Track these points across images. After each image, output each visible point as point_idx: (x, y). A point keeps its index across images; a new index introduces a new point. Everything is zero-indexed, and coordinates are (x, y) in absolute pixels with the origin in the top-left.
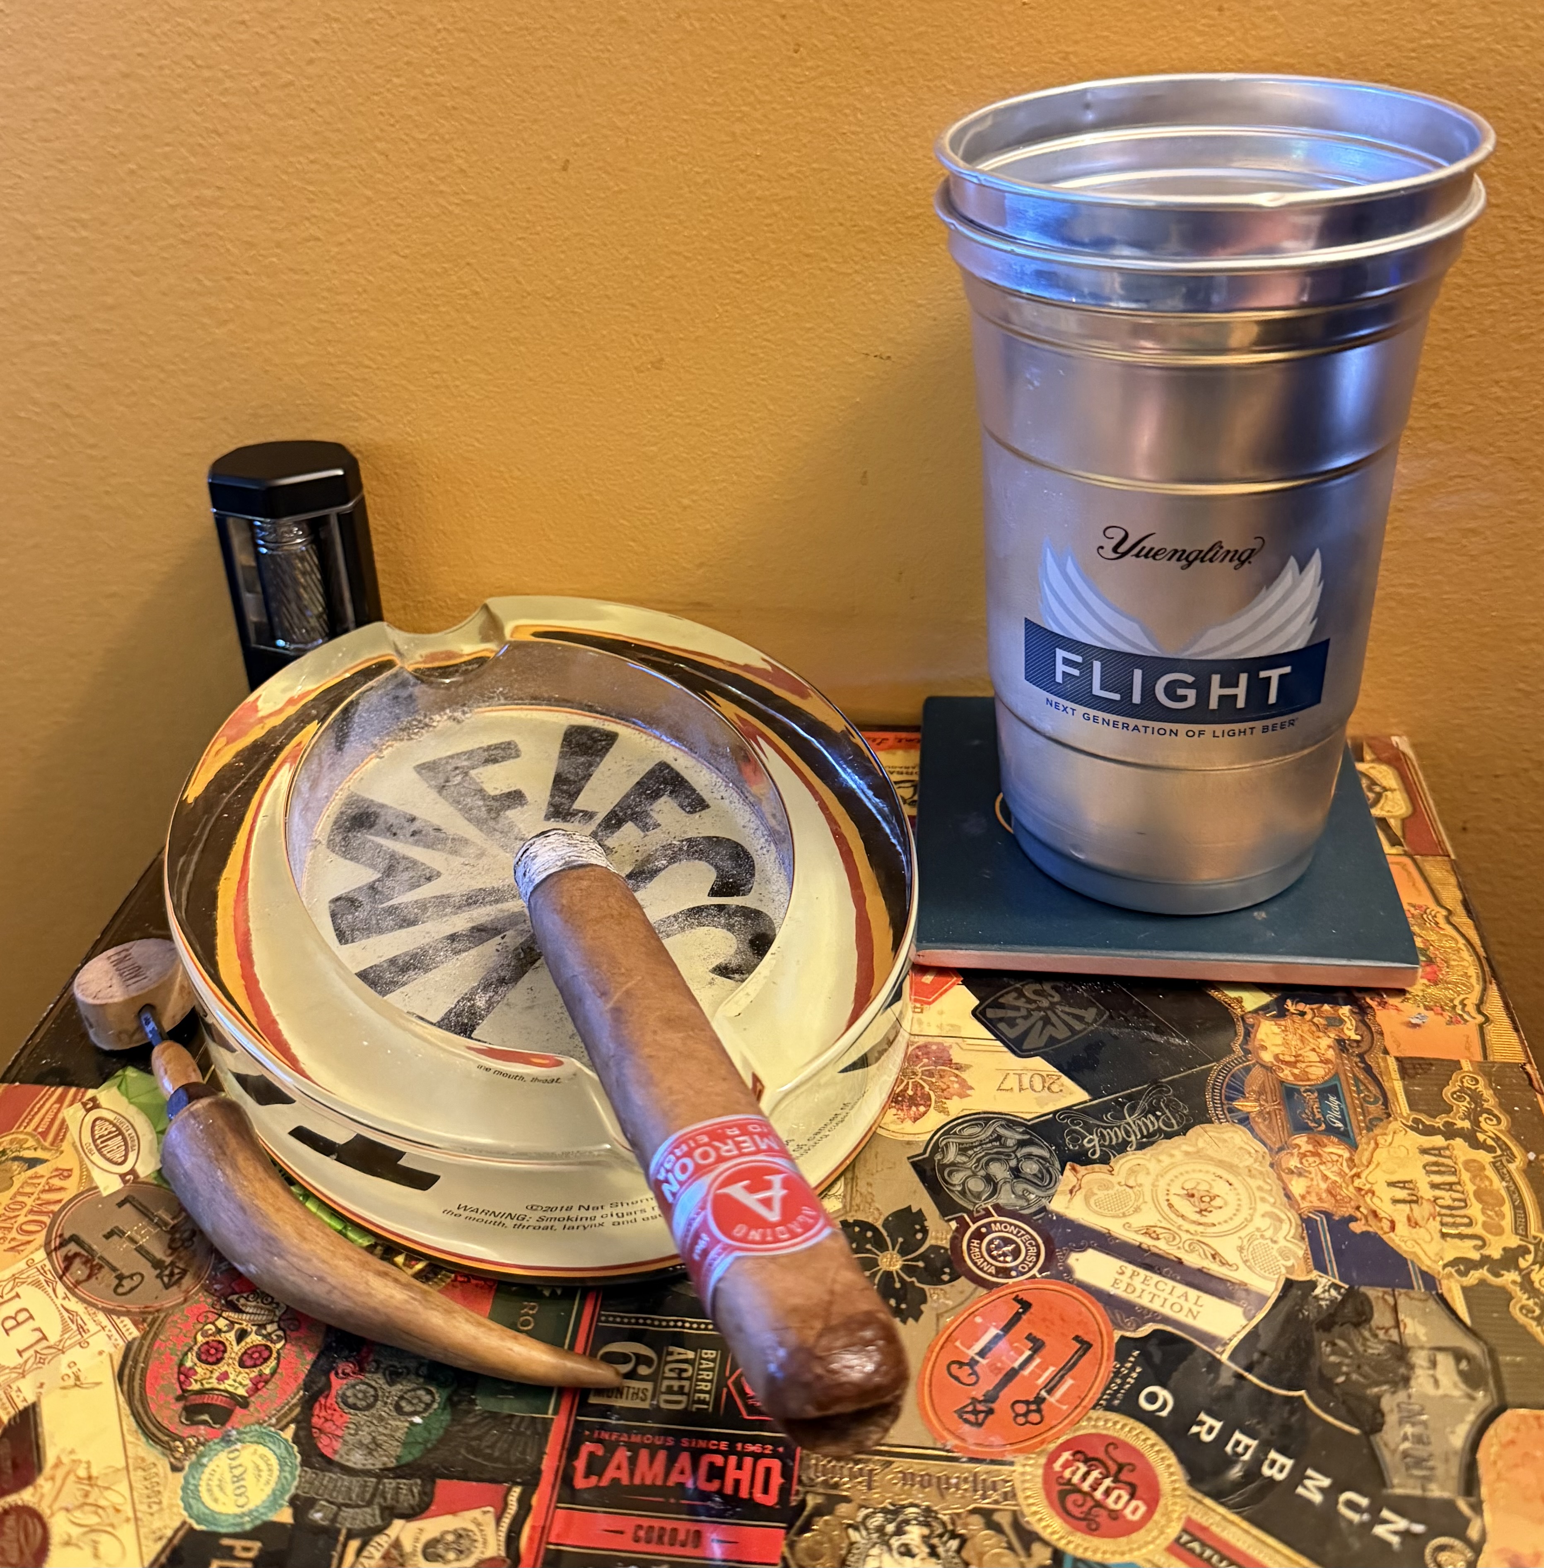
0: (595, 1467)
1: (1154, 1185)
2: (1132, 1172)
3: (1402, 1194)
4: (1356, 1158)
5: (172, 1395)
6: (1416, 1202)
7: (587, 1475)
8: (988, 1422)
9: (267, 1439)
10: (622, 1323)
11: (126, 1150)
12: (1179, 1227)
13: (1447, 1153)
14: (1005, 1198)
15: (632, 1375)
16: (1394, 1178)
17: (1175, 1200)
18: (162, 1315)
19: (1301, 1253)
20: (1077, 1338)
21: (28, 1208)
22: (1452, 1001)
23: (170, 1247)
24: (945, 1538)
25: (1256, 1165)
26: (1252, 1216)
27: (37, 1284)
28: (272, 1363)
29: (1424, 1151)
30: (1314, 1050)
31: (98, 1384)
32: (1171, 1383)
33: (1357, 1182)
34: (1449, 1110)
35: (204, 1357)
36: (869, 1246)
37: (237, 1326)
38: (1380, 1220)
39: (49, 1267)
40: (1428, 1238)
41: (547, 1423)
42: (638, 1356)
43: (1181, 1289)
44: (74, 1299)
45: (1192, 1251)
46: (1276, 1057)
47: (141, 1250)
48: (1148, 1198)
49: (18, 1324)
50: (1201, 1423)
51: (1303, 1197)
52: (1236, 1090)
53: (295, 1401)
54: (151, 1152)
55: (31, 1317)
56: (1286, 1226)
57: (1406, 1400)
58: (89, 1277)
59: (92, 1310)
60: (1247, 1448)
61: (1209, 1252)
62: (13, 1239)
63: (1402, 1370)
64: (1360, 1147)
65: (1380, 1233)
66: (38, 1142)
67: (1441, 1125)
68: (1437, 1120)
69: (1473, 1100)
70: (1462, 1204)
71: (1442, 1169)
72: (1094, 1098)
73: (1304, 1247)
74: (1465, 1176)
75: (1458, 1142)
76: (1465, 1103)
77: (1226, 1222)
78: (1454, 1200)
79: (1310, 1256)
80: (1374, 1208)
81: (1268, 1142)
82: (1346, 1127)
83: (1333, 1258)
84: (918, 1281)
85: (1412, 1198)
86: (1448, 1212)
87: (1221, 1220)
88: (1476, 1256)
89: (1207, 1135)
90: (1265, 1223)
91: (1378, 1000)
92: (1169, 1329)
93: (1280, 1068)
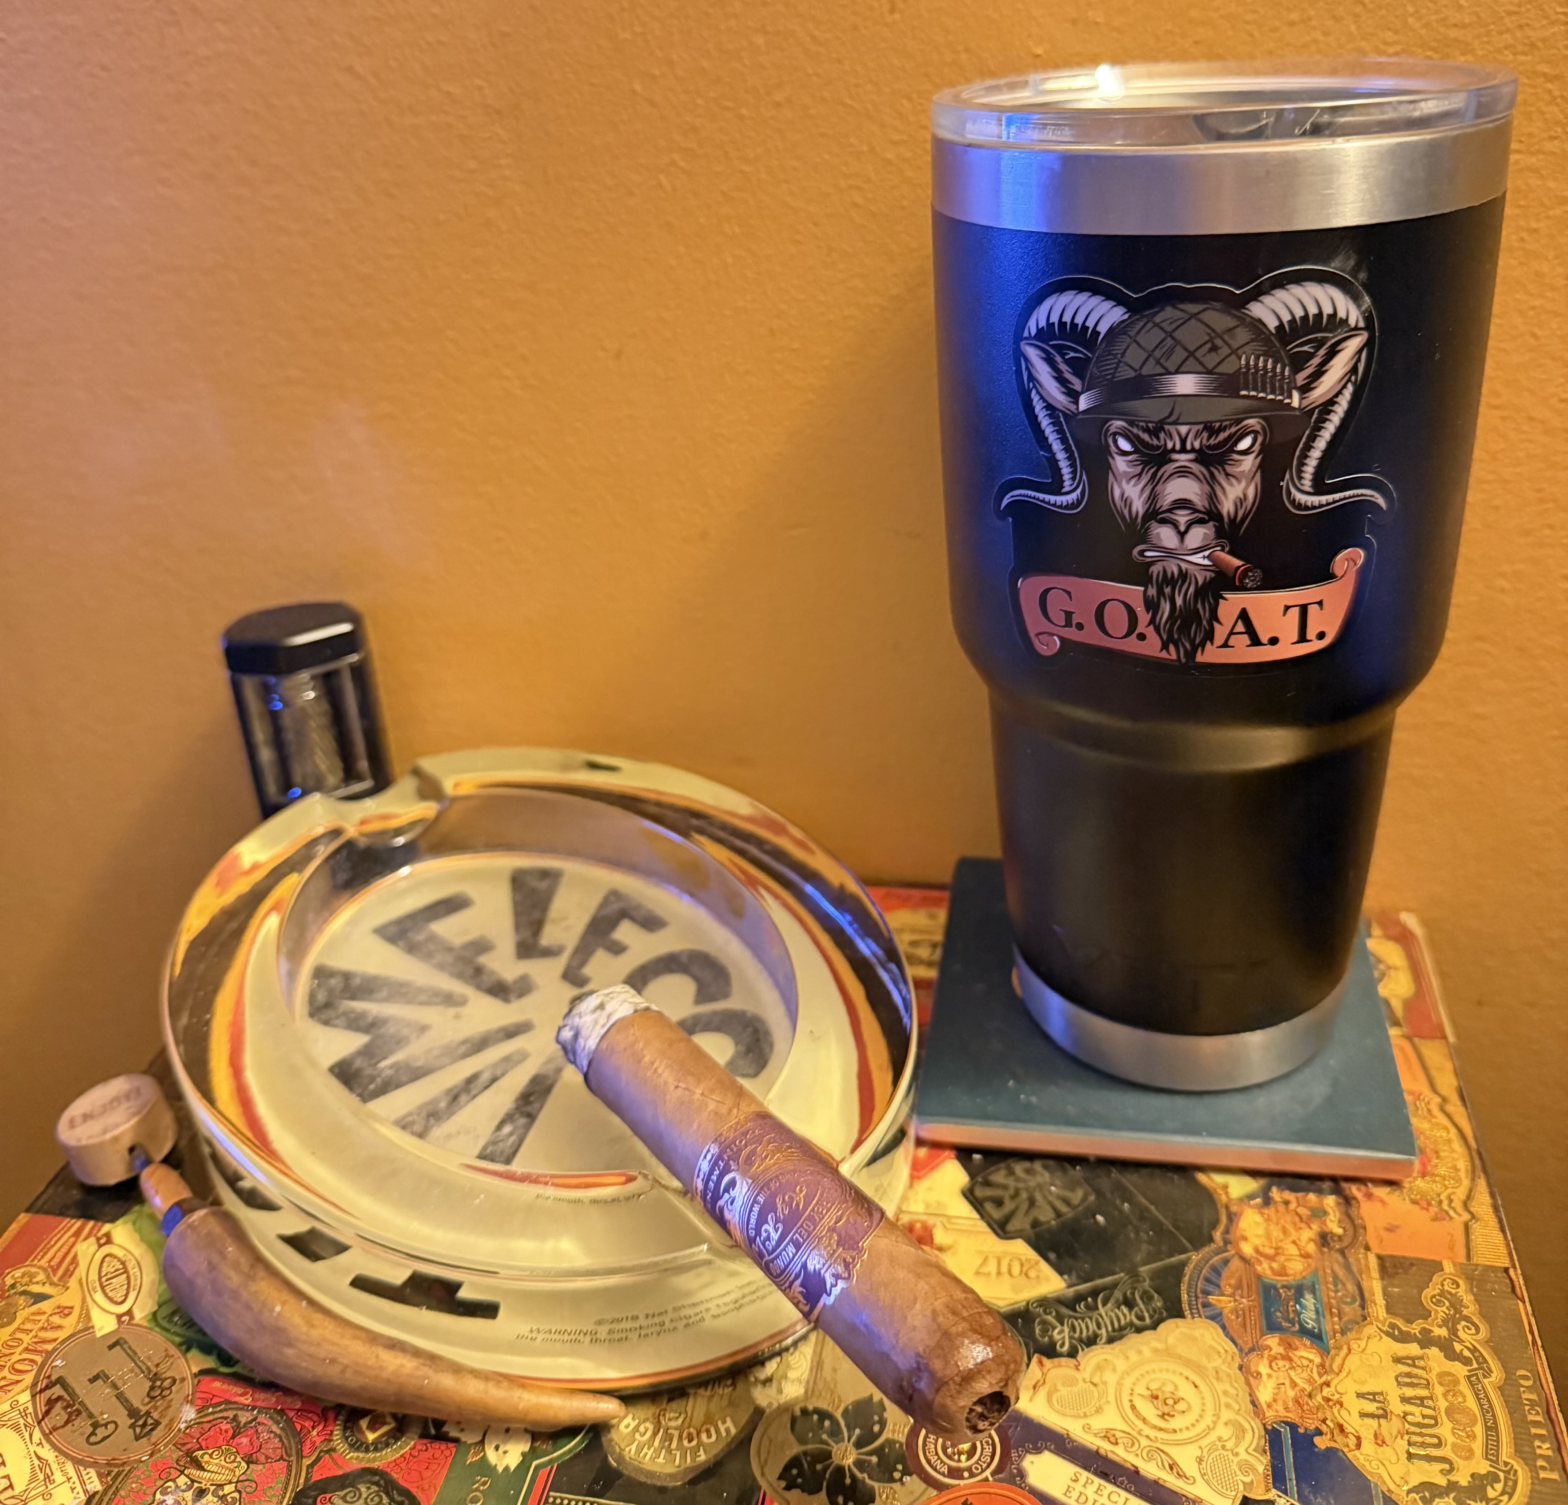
1: (1119, 1384)
2: (1099, 1368)
3: (1371, 1407)
4: (1328, 1363)
6: (1385, 1417)
11: (128, 1290)
12: (1140, 1433)
13: (1422, 1363)
16: (1365, 1389)
17: (1139, 1403)
18: (127, 1469)
19: (1261, 1469)
21: (25, 1345)
22: (1439, 1195)
23: (148, 1395)
25: (1224, 1367)
26: (1215, 1423)
27: (16, 1427)
30: (1294, 1242)
33: (1326, 1392)
34: (1427, 1315)
36: (824, 1437)
38: (1346, 1436)
39: (31, 1410)
43: (1135, 1501)
44: (48, 1447)
45: (1150, 1460)
46: (1256, 1249)
47: (121, 1397)
48: (1111, 1398)
51: (1269, 1406)
52: (1212, 1283)
54: (150, 1293)
55: (3, 1463)
56: (1249, 1436)
59: (61, 1459)
61: (1167, 1462)
62: (4, 1378)
64: (1333, 1352)
65: (1346, 1450)
66: (48, 1277)
67: (1417, 1331)
68: (1414, 1326)
69: (1452, 1305)
70: (1433, 1422)
71: (1415, 1381)
72: (1070, 1286)
73: (1265, 1461)
74: (1439, 1390)
75: (1434, 1351)
76: (1444, 1309)
77: (1187, 1428)
78: (1424, 1417)
79: (1270, 1473)
80: (1342, 1421)
81: (1240, 1341)
82: (1320, 1330)
83: (1294, 1477)
84: (870, 1477)
85: (1381, 1412)
86: (1418, 1430)
87: (1182, 1426)
88: (1442, 1481)
89: (1178, 1331)
90: (1227, 1433)
91: (1363, 1190)
93: (1258, 1261)
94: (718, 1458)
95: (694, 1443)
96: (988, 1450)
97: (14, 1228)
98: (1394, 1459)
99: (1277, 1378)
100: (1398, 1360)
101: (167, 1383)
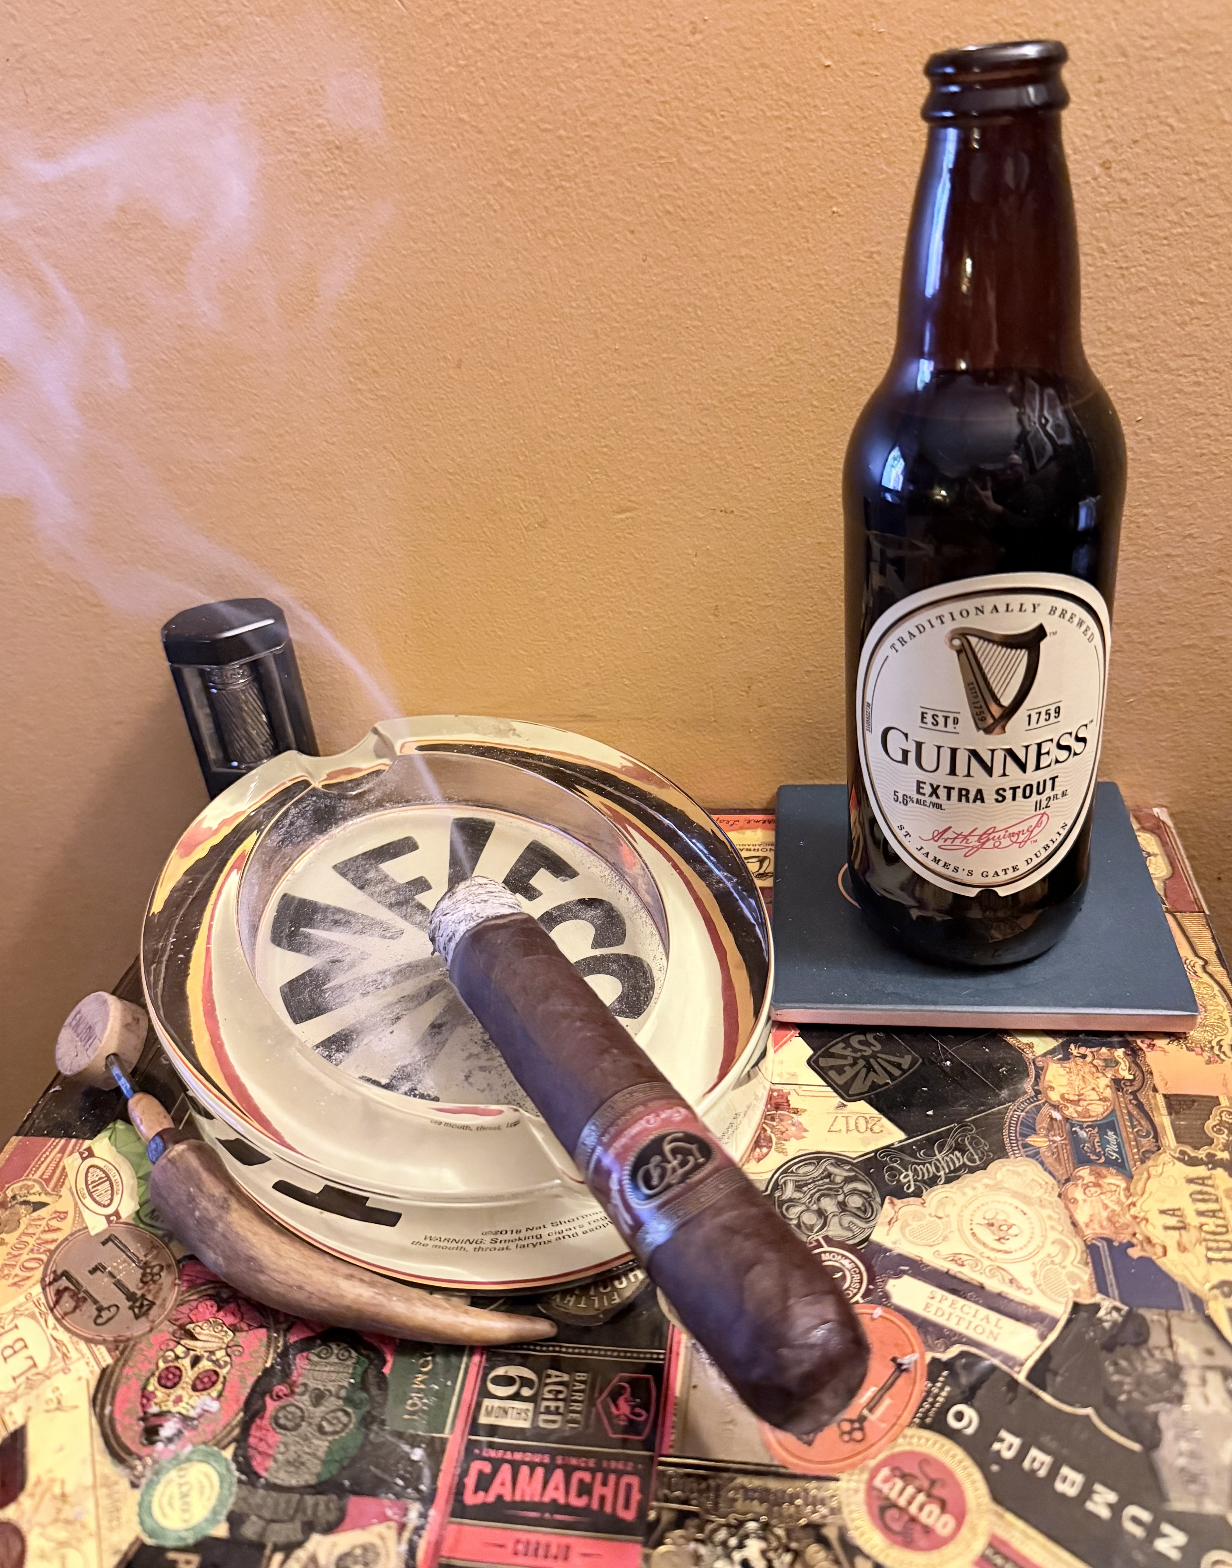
0: (484, 1483)
1: (959, 1216)
2: (941, 1204)
3: (1173, 1221)
4: (1132, 1187)
5: (135, 1417)
6: (1184, 1228)
7: (476, 1491)
9: (212, 1458)
11: (112, 1195)
12: (981, 1254)
13: (1210, 1182)
14: (834, 1230)
15: (516, 1396)
16: (1165, 1207)
17: (977, 1230)
18: (132, 1343)
19: (1086, 1277)
21: (31, 1246)
22: (1210, 1042)
23: (142, 1281)
24: (780, 1551)
25: (1046, 1196)
26: (1043, 1243)
27: (32, 1316)
28: (219, 1386)
29: (1190, 1181)
30: (1093, 1089)
31: (76, 1407)
32: (976, 1402)
33: (1133, 1211)
34: (1210, 1142)
35: (163, 1381)
37: (192, 1353)
38: (1154, 1246)
39: (43, 1300)
40: (1195, 1262)
41: (444, 1441)
42: (520, 1378)
43: (984, 1312)
44: (61, 1329)
45: (993, 1276)
46: (1062, 1097)
48: (954, 1227)
49: (15, 1352)
50: (1002, 1440)
51: (1087, 1225)
52: (1029, 1127)
53: (234, 1423)
54: (131, 1196)
55: (26, 1346)
56: (1073, 1251)
57: (1180, 1416)
58: (75, 1308)
59: (75, 1339)
60: (1042, 1464)
61: (1008, 1278)
62: (16, 1275)
63: (1176, 1388)
64: (1135, 1177)
65: (1153, 1257)
66: (42, 1187)
67: (1203, 1156)
68: (1200, 1151)
70: (1223, 1229)
71: (1206, 1197)
72: (909, 1138)
73: (1088, 1271)
74: (1226, 1203)
76: (1224, 1136)
77: (1021, 1249)
78: (1217, 1226)
79: (1093, 1280)
80: (1148, 1234)
81: (1056, 1174)
82: (1122, 1159)
83: (1114, 1281)
85: (1180, 1225)
86: (1212, 1237)
87: (1016, 1247)
89: (1004, 1169)
90: (1054, 1250)
91: (1147, 1041)
92: (973, 1350)
93: (1065, 1106)
94: (631, 1300)
95: (609, 1289)
96: (857, 1277)
97: (9, 1148)
99: (1091, 1202)
101: (156, 1270)
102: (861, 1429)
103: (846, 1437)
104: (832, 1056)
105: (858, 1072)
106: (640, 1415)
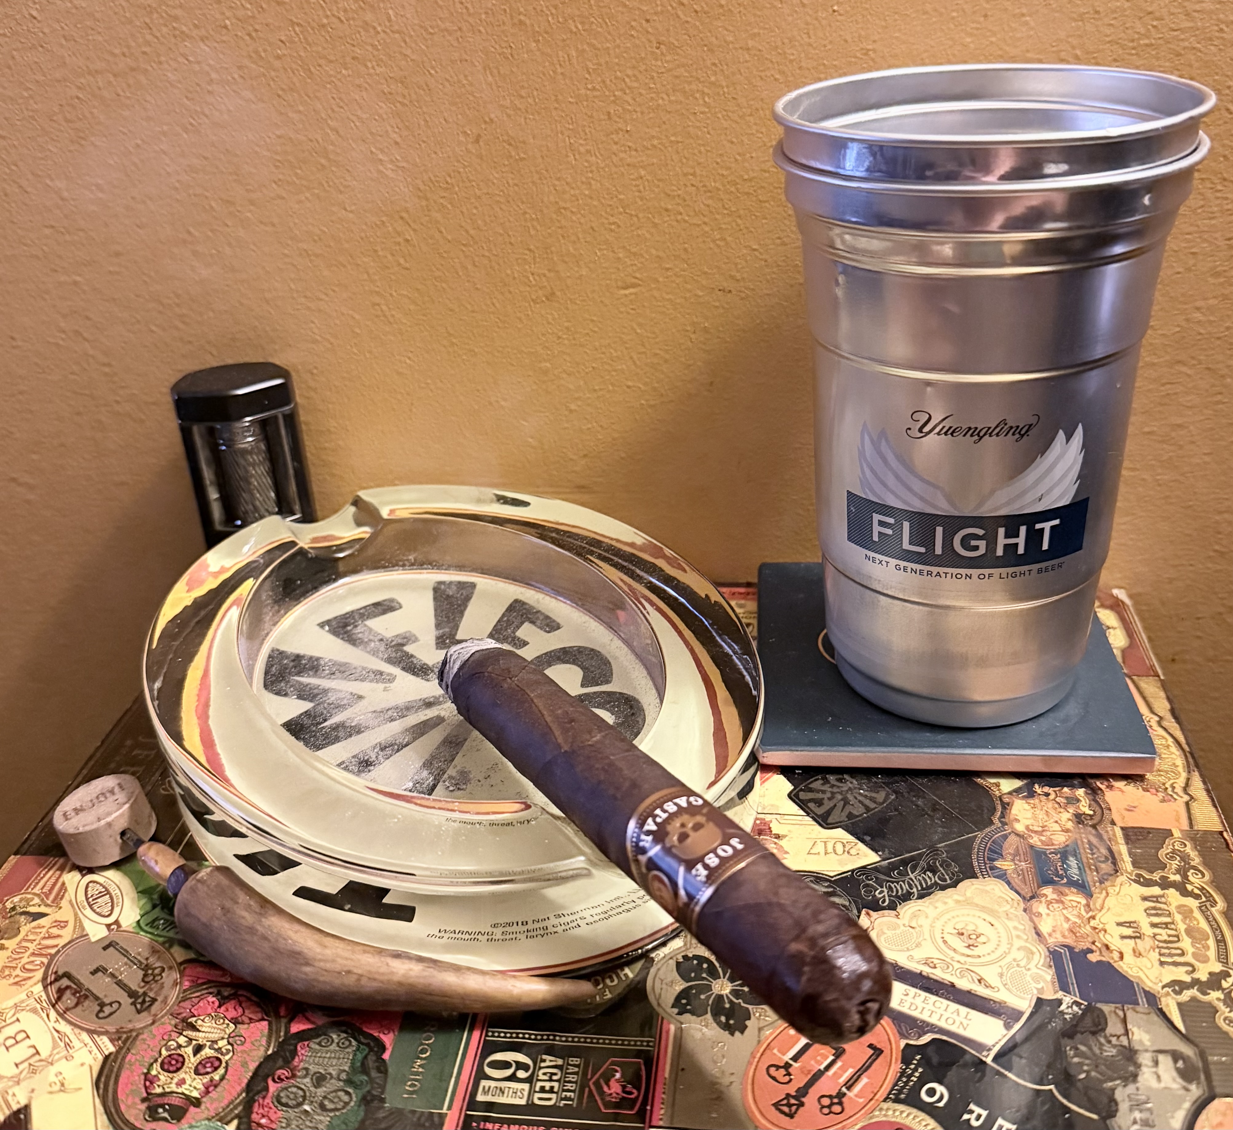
1: (931, 926)
2: (914, 916)
3: (1128, 932)
4: (1091, 904)
5: (139, 1098)
6: (1139, 937)
8: (799, 1112)
10: (505, 1037)
11: (112, 906)
12: (952, 959)
13: (1163, 900)
15: (513, 1078)
16: (1122, 919)
17: (949, 939)
18: (134, 1034)
19: (1049, 978)
20: (871, 1046)
21: (31, 951)
22: (1164, 784)
25: (1012, 910)
26: (1009, 949)
27: (34, 1011)
28: (222, 1071)
30: (1056, 822)
31: (79, 1089)
32: (947, 1080)
33: (1093, 923)
34: (1164, 867)
35: (166, 1067)
36: (704, 975)
37: (194, 1042)
38: (1111, 952)
39: (45, 998)
41: (442, 1117)
42: (517, 1063)
43: (954, 1006)
44: (63, 1022)
45: (962, 977)
46: (1027, 828)
48: (927, 936)
49: (17, 1042)
50: (971, 1112)
51: (1050, 935)
52: (996, 853)
53: (238, 1101)
54: (132, 907)
55: (28, 1037)
56: (1037, 956)
57: (1135, 1092)
59: (77, 1030)
61: (976, 978)
62: (17, 976)
63: (1131, 1069)
64: (1095, 896)
65: (1111, 961)
66: (43, 900)
67: (1157, 878)
68: (1154, 875)
69: (1182, 859)
70: (1176, 939)
71: (1160, 912)
72: (884, 860)
73: (1051, 973)
74: (1178, 917)
75: (1172, 891)
76: (1176, 862)
77: (989, 954)
78: (1169, 936)
79: (1056, 980)
80: (1107, 942)
81: (1022, 892)
82: (1083, 881)
83: (1074, 981)
84: (744, 1002)
85: (1136, 934)
86: (1165, 945)
87: (985, 953)
88: (1187, 979)
89: (973, 887)
90: (1020, 955)
91: (1106, 783)
92: (944, 1038)
93: (1030, 836)
94: (621, 996)
97: (8, 865)
98: (1149, 965)
99: (1054, 916)
100: (1145, 899)
102: (840, 1103)
103: (826, 1111)
104: (811, 790)
105: (835, 805)
106: (631, 1093)
